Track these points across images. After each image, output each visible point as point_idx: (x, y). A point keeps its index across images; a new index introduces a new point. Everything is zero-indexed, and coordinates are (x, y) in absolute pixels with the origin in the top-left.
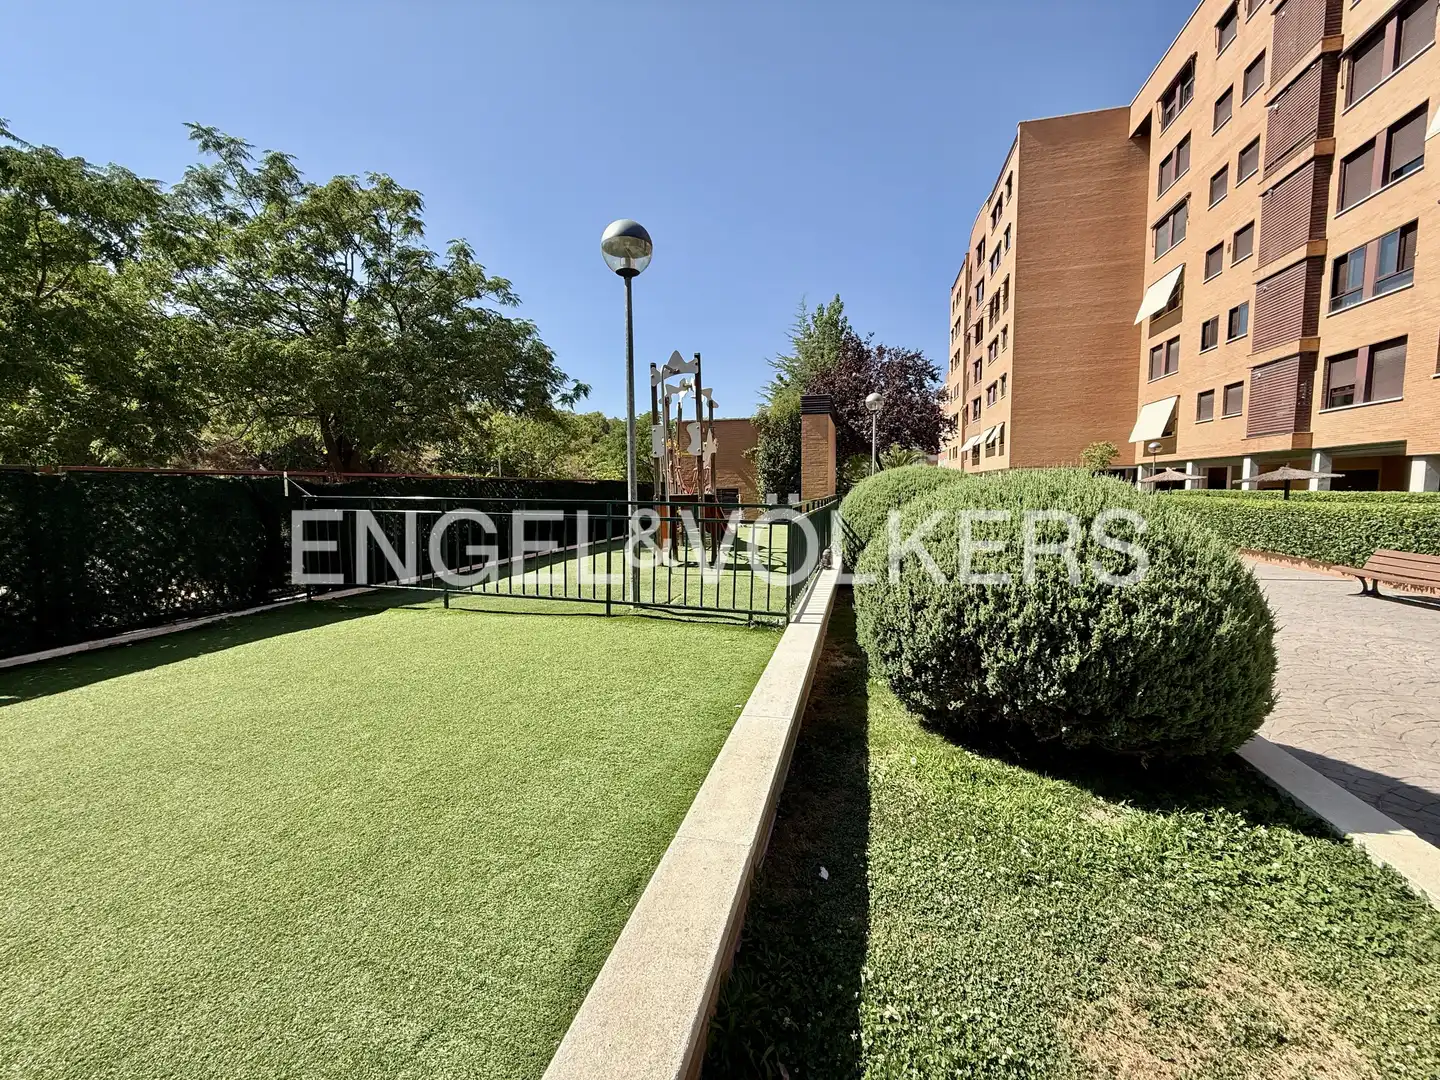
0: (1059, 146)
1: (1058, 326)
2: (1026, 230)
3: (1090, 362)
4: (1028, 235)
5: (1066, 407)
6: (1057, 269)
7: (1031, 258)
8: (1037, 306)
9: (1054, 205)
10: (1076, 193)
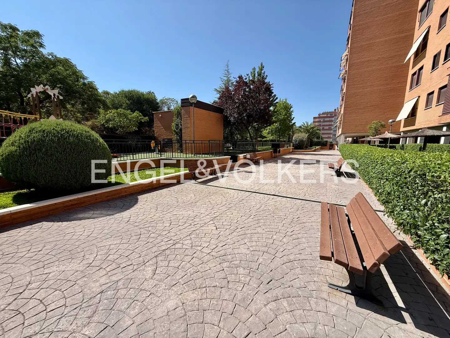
1: (369, 69)
2: (357, 25)
3: (384, 84)
4: (357, 28)
5: (370, 106)
6: (371, 42)
7: (358, 39)
8: (359, 60)
9: (372, 11)
10: (384, 3)
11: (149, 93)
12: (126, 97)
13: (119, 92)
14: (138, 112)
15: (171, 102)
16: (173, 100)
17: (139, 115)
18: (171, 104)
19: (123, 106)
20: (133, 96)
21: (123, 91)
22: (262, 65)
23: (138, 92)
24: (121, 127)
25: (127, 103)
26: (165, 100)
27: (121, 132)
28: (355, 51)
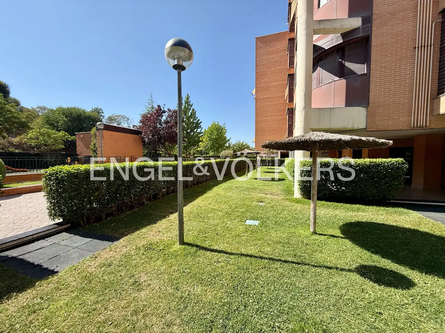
0: (267, 45)
1: (269, 103)
2: (258, 72)
3: (280, 115)
4: (259, 74)
5: (272, 130)
6: (268, 85)
7: (260, 82)
8: (262, 97)
9: (267, 64)
10: (273, 59)
11: (96, 109)
12: (64, 114)
13: (57, 109)
14: (64, 132)
15: (121, 119)
16: (124, 117)
17: (65, 134)
18: (122, 121)
19: (59, 123)
20: (71, 114)
21: (61, 108)
22: (188, 95)
23: (79, 109)
24: (45, 145)
25: (64, 120)
26: (115, 117)
27: (46, 149)
28: (259, 90)
